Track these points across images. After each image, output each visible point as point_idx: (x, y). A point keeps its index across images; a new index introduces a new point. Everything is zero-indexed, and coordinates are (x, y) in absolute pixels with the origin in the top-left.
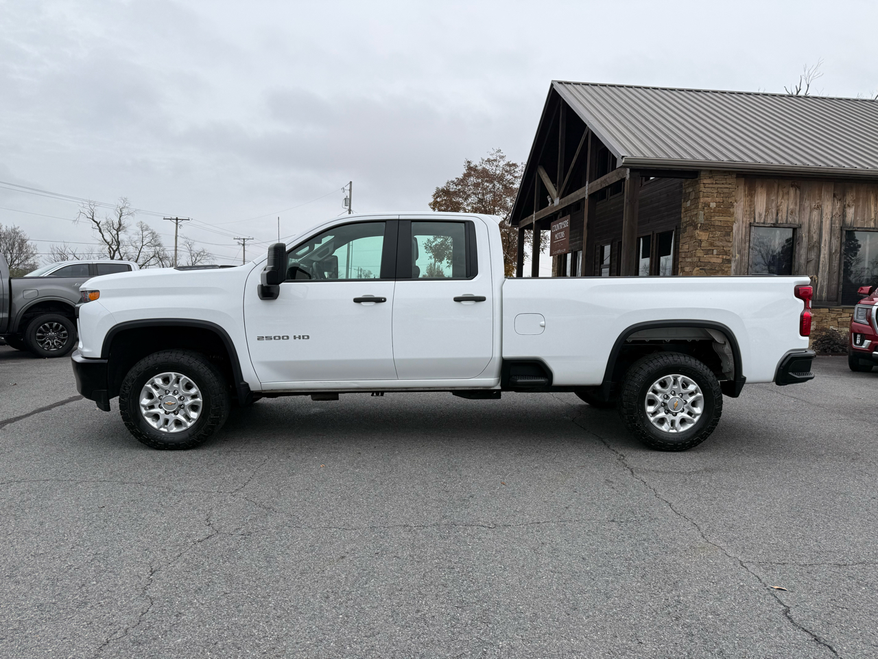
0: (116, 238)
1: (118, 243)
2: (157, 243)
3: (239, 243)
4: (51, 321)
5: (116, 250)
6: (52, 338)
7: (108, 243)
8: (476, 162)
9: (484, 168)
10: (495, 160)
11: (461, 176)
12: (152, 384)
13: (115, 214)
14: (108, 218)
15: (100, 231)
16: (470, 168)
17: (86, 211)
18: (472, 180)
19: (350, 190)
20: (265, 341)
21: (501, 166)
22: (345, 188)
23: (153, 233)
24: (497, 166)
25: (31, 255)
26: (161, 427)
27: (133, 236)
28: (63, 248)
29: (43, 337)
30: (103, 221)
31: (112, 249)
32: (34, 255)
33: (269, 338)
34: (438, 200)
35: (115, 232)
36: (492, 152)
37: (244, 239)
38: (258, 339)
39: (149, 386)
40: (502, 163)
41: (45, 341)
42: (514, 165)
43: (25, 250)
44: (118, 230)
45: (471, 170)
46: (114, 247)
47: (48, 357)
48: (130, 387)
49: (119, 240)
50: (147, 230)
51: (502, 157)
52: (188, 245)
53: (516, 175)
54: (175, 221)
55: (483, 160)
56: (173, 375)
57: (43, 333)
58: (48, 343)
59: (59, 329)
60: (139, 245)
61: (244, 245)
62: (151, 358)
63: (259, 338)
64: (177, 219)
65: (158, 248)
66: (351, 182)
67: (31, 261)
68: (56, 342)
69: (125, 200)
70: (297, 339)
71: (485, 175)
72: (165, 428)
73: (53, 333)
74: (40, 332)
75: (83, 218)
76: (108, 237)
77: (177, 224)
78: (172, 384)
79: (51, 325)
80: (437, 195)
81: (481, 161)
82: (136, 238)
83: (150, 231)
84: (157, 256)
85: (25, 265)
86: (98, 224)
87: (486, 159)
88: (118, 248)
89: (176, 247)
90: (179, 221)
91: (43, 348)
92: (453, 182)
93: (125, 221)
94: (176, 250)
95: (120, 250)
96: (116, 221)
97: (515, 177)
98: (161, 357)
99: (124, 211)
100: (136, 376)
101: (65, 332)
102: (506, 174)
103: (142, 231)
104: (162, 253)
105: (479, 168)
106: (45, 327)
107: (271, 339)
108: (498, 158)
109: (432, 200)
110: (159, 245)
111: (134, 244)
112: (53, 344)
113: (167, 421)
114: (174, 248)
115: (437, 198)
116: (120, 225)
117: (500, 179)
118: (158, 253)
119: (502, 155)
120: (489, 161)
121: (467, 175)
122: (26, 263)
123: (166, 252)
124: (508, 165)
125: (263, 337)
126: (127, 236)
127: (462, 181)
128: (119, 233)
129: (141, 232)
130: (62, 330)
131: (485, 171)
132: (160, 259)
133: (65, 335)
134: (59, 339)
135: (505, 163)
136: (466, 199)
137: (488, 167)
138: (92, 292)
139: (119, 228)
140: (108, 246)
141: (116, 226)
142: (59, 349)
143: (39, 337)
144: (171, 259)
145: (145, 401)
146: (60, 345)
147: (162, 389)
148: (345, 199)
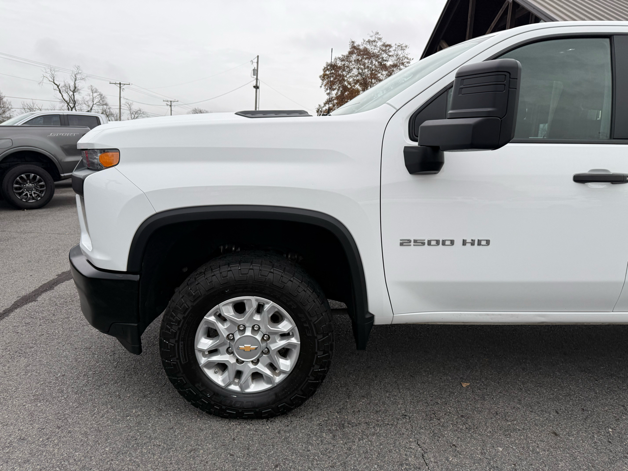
0: (73, 98)
1: (75, 103)
2: (104, 103)
3: (167, 105)
4: (27, 173)
5: (73, 107)
6: (29, 189)
7: (66, 102)
8: (359, 42)
9: (365, 47)
10: (374, 41)
11: (346, 53)
12: (215, 315)
13: (71, 79)
14: (66, 82)
15: (60, 92)
16: (354, 47)
17: (48, 75)
18: (354, 57)
19: (258, 63)
20: (412, 248)
21: (378, 46)
22: (253, 61)
23: (101, 95)
24: (375, 46)
25: (7, 110)
26: (230, 384)
27: (86, 97)
28: (32, 104)
29: (20, 188)
30: (62, 84)
31: (70, 106)
32: (9, 110)
33: (419, 243)
34: (328, 72)
35: (71, 93)
36: (372, 34)
37: (171, 101)
38: (401, 244)
39: (212, 319)
40: (379, 44)
41: (23, 192)
42: (390, 46)
43: (2, 106)
44: (74, 91)
45: (354, 49)
46: (72, 105)
47: (27, 209)
48: (179, 322)
49: (75, 99)
50: (96, 92)
51: (380, 39)
52: (128, 105)
53: (390, 54)
54: (119, 85)
55: (364, 41)
56: (252, 301)
57: (20, 184)
58: (26, 195)
59: (37, 180)
60: (91, 104)
61: (171, 106)
62: (217, 272)
63: (404, 243)
64: (120, 84)
65: (105, 107)
66: (258, 56)
67: (7, 114)
68: (34, 193)
69: (78, 68)
70: (468, 245)
71: (366, 53)
72: (235, 384)
73: (31, 185)
74: (17, 183)
75: (45, 80)
76: (67, 98)
77: (120, 88)
78: (252, 315)
79: (28, 176)
80: (325, 69)
81: (363, 41)
82: (88, 98)
83: (98, 94)
84: (105, 113)
85: (3, 117)
86: (58, 87)
87: (367, 40)
88: (74, 106)
89: (120, 106)
90: (122, 85)
91: (21, 200)
92: (339, 58)
93: (79, 84)
94: (120, 109)
95: (76, 107)
96: (72, 84)
97: (390, 56)
98: (235, 271)
99: (78, 76)
100: (190, 304)
101: (42, 183)
102: (383, 53)
103: (93, 92)
104: (109, 111)
105: (361, 47)
106: (22, 178)
107: (423, 244)
108: (377, 40)
109: (322, 73)
110: (106, 104)
111: (86, 103)
112: (31, 195)
113: (239, 374)
114: (118, 107)
115: (326, 71)
116: (75, 87)
117: (376, 56)
118: (105, 111)
119: (380, 37)
120: (369, 41)
121: (351, 53)
122: (4, 116)
123: (112, 110)
124: (384, 45)
125: (410, 241)
126: (81, 97)
127: (346, 58)
128: (75, 94)
129: (91, 93)
130: (40, 181)
131: (366, 50)
132: (107, 116)
133: (42, 186)
134: (37, 190)
135: (382, 43)
136: (349, 72)
137: (368, 47)
138: (103, 151)
139: (74, 90)
140: (66, 105)
141: (72, 89)
142: (37, 200)
143: (17, 189)
144: (115, 115)
145: (204, 343)
146: (38, 196)
147: (232, 322)
148: (254, 70)
